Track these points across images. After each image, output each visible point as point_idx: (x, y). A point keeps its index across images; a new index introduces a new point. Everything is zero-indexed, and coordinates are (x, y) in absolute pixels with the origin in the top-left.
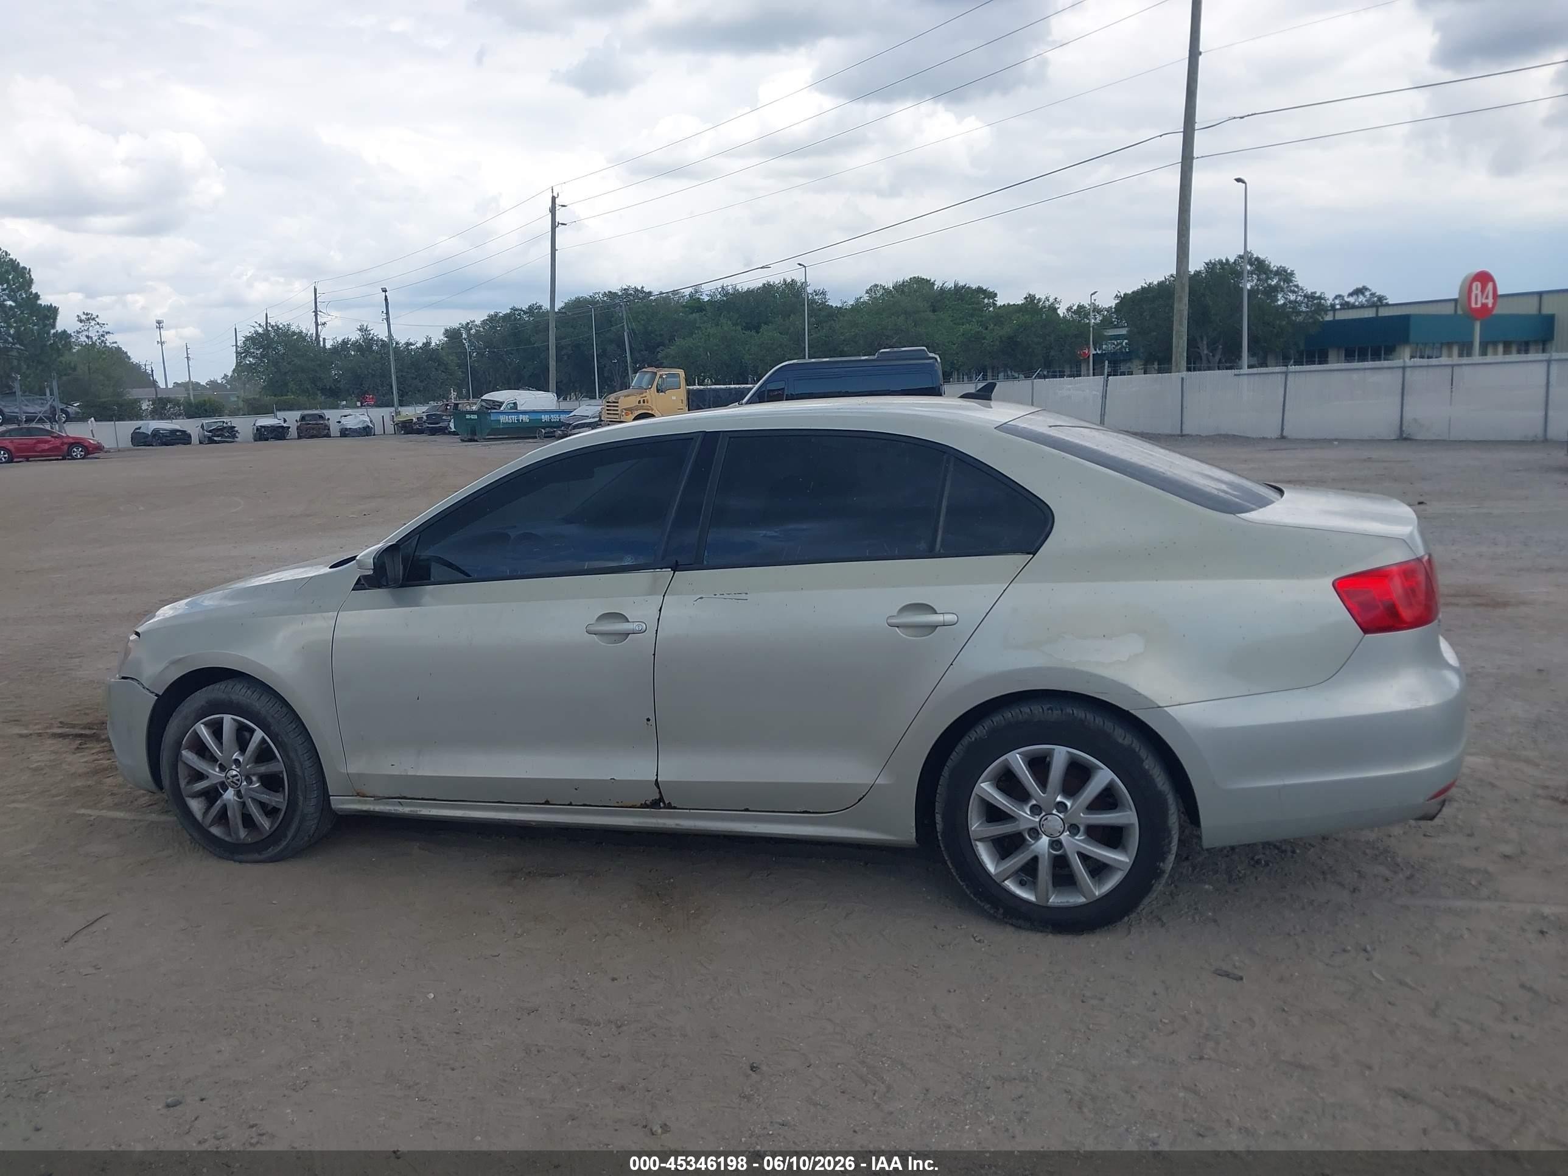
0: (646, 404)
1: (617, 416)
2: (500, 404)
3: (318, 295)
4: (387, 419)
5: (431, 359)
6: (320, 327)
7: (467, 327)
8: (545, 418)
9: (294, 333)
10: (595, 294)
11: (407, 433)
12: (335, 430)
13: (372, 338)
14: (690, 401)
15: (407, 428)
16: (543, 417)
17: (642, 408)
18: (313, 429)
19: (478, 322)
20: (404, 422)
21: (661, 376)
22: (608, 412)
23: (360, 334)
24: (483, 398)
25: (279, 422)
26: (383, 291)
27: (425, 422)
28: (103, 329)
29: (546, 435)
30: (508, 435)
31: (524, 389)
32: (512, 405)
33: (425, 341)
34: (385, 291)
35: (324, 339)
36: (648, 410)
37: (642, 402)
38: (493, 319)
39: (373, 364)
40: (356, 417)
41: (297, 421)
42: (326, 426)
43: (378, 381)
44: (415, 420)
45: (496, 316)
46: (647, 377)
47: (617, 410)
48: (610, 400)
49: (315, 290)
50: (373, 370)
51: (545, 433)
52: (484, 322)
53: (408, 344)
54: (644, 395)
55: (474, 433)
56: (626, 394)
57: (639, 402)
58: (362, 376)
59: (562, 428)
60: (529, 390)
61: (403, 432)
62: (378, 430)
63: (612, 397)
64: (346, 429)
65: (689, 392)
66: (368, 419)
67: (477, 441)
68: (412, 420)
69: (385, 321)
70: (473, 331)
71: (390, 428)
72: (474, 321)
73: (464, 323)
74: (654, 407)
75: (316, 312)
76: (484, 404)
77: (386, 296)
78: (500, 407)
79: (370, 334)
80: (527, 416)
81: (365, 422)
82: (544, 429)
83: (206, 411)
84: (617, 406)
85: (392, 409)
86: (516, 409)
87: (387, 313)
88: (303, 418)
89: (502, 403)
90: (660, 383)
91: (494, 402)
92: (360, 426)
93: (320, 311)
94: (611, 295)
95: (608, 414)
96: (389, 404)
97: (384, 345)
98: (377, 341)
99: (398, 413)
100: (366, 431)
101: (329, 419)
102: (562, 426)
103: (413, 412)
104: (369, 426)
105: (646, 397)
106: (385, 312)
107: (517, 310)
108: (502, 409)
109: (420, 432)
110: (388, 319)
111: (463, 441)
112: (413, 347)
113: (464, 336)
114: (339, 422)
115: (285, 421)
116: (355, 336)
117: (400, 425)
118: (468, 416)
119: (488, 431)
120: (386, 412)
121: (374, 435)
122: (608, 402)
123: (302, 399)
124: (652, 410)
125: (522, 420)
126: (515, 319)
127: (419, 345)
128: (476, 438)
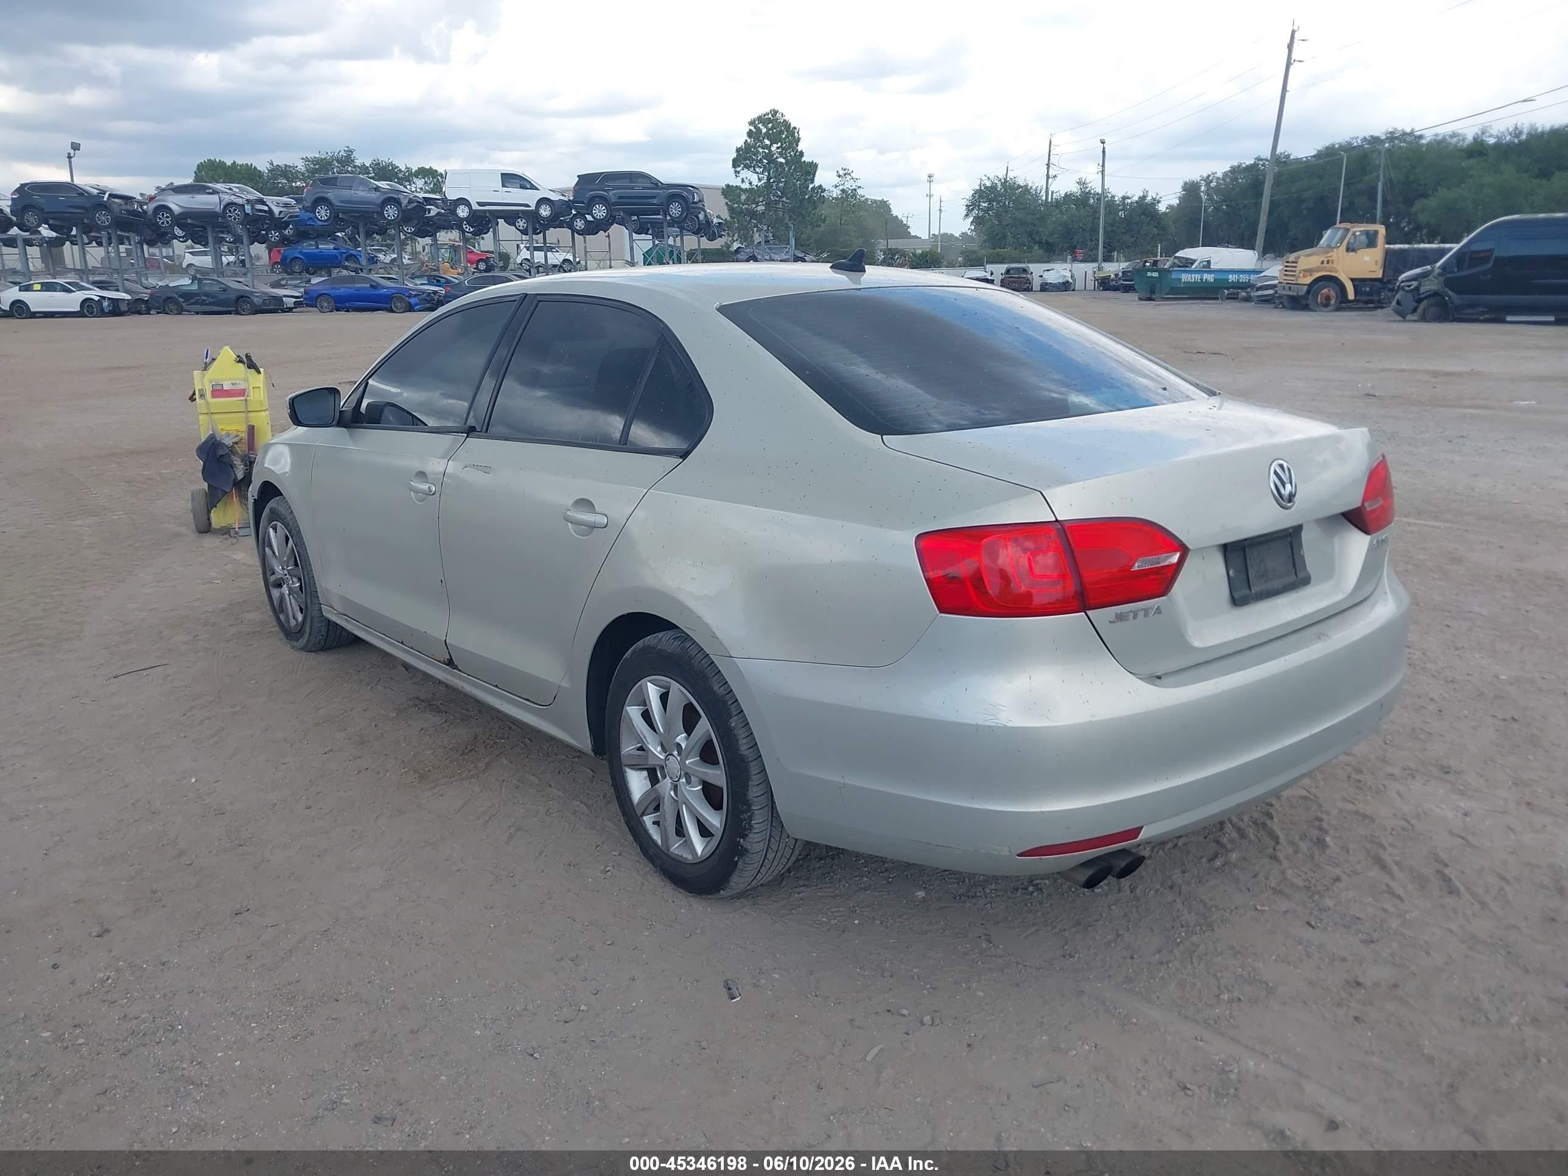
0: (1330, 265)
1: (1293, 278)
2: (1193, 262)
3: (1052, 147)
4: (1090, 276)
5: (1144, 213)
6: (1050, 180)
7: (1208, 180)
8: (1232, 278)
9: (1019, 187)
10: (1352, 139)
11: (1105, 289)
12: (1036, 284)
13: (1090, 191)
14: (1387, 262)
15: (1105, 284)
16: (1230, 276)
17: (1324, 269)
18: (1015, 282)
19: (1219, 175)
20: (1104, 279)
21: (1354, 234)
22: (1287, 273)
23: (1079, 187)
24: (1177, 255)
25: (985, 274)
26: (1102, 143)
27: (1120, 279)
28: (856, 184)
29: (1229, 296)
30: (1187, 294)
31: (1222, 246)
32: (1205, 263)
33: (1142, 194)
34: (1103, 142)
35: (1053, 192)
36: (1331, 271)
37: (1325, 262)
38: (1235, 171)
39: (1085, 218)
40: (1058, 272)
41: (1002, 274)
42: (1028, 280)
43: (1088, 235)
44: (1113, 276)
45: (1239, 166)
46: (1340, 233)
47: (1295, 271)
48: (1290, 260)
49: (1050, 142)
50: (1084, 224)
51: (1228, 294)
52: (1225, 174)
53: (1124, 198)
54: (1329, 255)
55: (1153, 292)
56: (1308, 253)
57: (1322, 263)
58: (1073, 230)
59: (1248, 290)
60: (1228, 247)
61: (1101, 288)
62: (1079, 285)
63: (1292, 257)
64: (1047, 284)
65: (1388, 254)
66: (1069, 274)
67: (1154, 300)
68: (1110, 276)
69: (1100, 174)
70: (1213, 184)
71: (1090, 285)
72: (1216, 173)
73: (1205, 175)
74: (1338, 268)
75: (1048, 165)
76: (1176, 261)
77: (1104, 148)
78: (1192, 264)
79: (1087, 188)
80: (1213, 275)
81: (1065, 276)
82: (1228, 290)
83: (927, 261)
84: (1295, 267)
85: (1096, 265)
86: (1209, 268)
87: (1103, 166)
88: (1008, 271)
89: (1195, 261)
90: (1352, 241)
91: (1187, 259)
92: (1061, 281)
93: (1053, 164)
94: (1375, 140)
95: (1286, 275)
96: (1094, 260)
97: (1099, 197)
98: (1094, 194)
99: (1100, 269)
100: (1065, 287)
101: (1032, 273)
102: (1249, 287)
103: (1113, 268)
104: (1068, 282)
105: (1331, 256)
106: (1101, 164)
107: (1262, 160)
108: (1194, 267)
109: (1116, 289)
110: (1103, 172)
111: (1141, 299)
112: (1129, 201)
113: (1203, 188)
114: (1041, 276)
115: (992, 274)
116: (1075, 189)
117: (1099, 281)
118: (1149, 274)
119: (1167, 290)
120: (1089, 268)
121: (1073, 290)
122: (1287, 262)
123: (1015, 253)
124: (1336, 271)
125: (1206, 280)
126: (1259, 170)
127: (1136, 198)
128: (1154, 297)
